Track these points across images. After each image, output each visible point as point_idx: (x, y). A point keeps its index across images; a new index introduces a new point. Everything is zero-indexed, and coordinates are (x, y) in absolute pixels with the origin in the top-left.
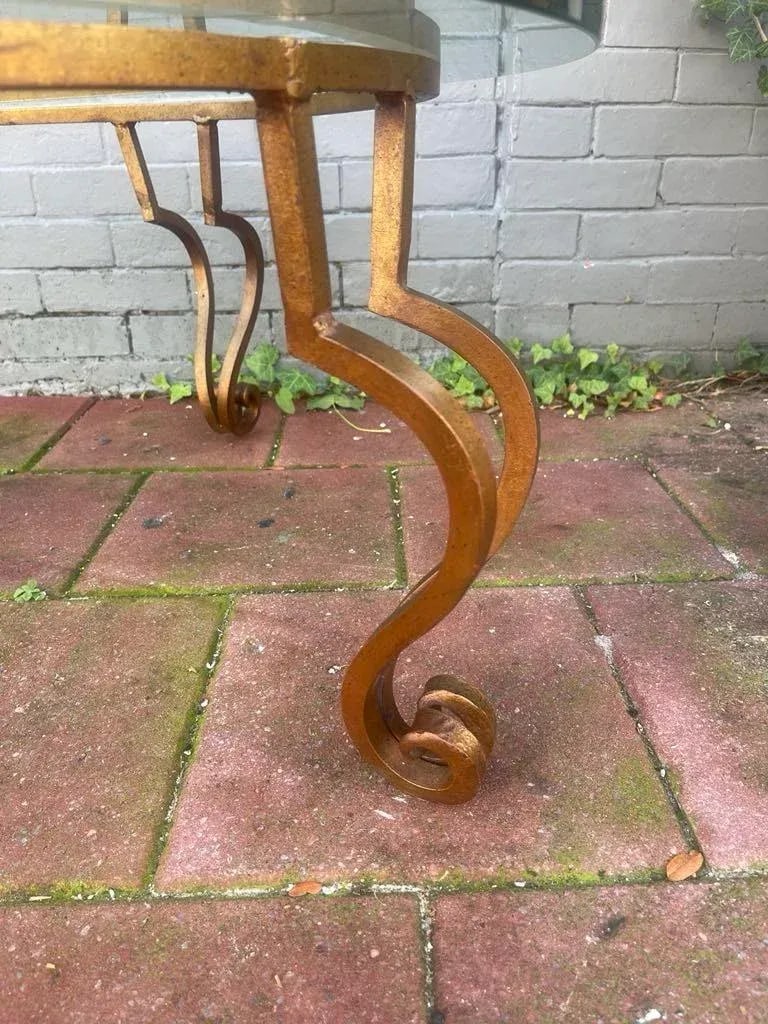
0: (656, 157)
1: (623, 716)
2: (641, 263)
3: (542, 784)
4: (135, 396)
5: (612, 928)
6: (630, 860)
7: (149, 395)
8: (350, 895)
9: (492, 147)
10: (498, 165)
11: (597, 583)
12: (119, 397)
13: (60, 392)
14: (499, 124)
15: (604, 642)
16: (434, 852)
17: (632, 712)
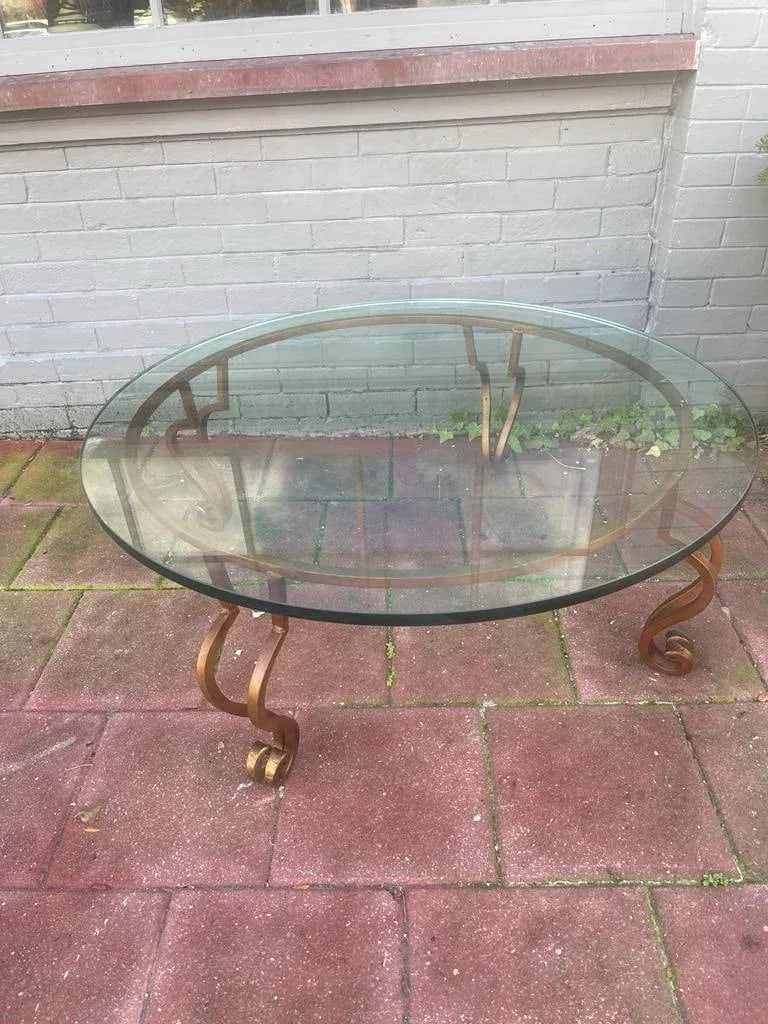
0: (748, 306)
1: (738, 643)
2: (734, 363)
3: (709, 669)
4: (416, 437)
5: (742, 714)
6: (745, 695)
7: (426, 436)
8: (648, 704)
9: (644, 295)
10: (650, 307)
12: (406, 437)
13: (371, 434)
14: (651, 282)
15: (726, 610)
16: (675, 692)
17: (741, 642)
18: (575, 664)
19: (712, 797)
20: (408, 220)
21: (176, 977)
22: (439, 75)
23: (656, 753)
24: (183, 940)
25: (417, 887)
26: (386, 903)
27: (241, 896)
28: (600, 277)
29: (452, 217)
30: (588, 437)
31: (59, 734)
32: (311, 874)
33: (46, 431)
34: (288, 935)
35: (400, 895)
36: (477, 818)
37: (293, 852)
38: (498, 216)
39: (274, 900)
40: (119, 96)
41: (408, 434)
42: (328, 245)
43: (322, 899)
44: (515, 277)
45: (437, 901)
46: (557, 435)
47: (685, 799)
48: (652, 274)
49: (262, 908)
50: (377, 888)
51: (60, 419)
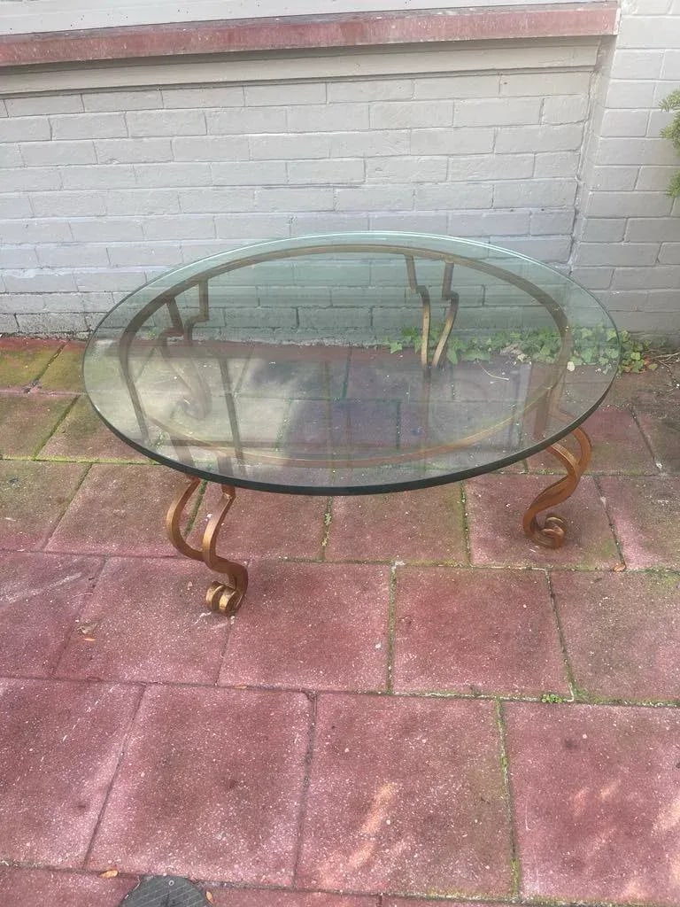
0: (658, 242)
1: (607, 526)
2: (645, 292)
3: (580, 545)
4: (371, 347)
6: (604, 565)
7: (379, 347)
8: (526, 569)
9: (570, 231)
10: (573, 241)
11: (603, 475)
12: (363, 347)
13: (333, 344)
14: (575, 220)
15: (603, 500)
16: (549, 561)
17: (611, 525)
18: (473, 536)
19: (562, 640)
20: (368, 161)
21: (144, 743)
22: (393, 35)
23: (525, 606)
24: (151, 718)
25: (327, 692)
26: (302, 702)
27: (196, 690)
28: (531, 214)
29: (405, 158)
30: (514, 352)
31: (68, 570)
32: (247, 679)
33: (68, 333)
34: (228, 719)
35: (312, 697)
36: (378, 646)
37: (237, 663)
38: (445, 158)
39: (220, 695)
40: (124, 51)
41: (365, 344)
42: (300, 181)
43: (254, 696)
44: (458, 213)
45: (339, 702)
46: (490, 349)
47: (540, 640)
48: (577, 212)
49: (211, 700)
50: (298, 691)
51: (79, 324)
